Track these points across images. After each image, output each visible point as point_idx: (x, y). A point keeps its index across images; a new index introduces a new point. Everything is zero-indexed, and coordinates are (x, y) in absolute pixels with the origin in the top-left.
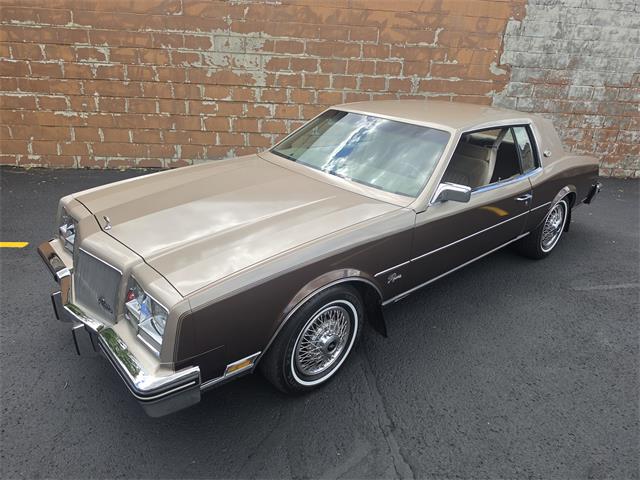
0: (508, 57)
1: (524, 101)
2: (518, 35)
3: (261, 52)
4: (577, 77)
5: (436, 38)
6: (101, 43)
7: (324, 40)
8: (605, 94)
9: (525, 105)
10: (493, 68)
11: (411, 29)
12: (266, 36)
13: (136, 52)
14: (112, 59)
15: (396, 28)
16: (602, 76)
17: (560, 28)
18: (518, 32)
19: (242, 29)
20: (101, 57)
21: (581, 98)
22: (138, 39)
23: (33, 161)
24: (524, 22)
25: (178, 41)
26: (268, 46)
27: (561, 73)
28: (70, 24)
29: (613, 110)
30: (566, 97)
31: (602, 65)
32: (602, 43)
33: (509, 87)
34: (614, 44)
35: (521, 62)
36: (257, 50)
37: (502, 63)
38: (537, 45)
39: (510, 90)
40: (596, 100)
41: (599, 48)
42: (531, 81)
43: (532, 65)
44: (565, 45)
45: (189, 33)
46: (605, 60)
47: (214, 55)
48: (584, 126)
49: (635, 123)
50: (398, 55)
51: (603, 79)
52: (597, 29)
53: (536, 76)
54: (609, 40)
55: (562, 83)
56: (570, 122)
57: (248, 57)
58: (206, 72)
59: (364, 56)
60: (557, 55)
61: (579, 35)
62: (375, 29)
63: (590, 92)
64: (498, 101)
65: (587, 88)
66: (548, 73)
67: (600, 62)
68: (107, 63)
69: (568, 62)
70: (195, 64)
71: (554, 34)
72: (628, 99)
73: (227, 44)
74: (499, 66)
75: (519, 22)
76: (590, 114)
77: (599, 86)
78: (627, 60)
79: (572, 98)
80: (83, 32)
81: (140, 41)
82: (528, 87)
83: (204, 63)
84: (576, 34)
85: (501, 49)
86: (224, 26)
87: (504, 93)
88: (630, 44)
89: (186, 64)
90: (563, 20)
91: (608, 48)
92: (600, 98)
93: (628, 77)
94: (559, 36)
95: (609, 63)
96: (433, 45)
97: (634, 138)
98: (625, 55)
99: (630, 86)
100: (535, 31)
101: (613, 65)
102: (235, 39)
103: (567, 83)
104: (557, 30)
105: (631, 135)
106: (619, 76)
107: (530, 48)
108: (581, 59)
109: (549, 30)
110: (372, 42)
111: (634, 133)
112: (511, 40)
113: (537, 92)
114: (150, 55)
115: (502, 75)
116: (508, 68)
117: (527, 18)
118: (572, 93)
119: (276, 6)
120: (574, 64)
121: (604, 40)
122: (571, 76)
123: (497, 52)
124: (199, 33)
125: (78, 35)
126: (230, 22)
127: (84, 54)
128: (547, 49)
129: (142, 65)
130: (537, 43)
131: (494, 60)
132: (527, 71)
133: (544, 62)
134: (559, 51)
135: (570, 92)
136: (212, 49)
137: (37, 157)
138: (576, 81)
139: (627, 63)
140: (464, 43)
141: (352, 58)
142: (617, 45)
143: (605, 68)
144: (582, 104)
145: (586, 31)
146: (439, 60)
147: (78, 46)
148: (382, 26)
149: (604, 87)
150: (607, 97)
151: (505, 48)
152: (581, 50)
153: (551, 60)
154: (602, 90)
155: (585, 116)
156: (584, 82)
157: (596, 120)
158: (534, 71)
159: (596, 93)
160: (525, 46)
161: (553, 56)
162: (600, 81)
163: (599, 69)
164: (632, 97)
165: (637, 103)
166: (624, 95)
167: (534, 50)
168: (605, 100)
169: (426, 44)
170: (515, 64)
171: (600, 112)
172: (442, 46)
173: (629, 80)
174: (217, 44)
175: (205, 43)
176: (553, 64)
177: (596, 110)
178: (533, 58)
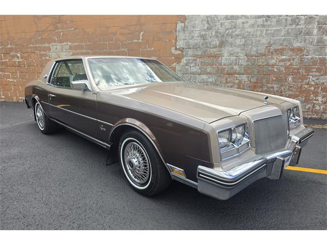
0: (180, 44)
1: (194, 68)
2: (184, 30)
3: (68, 50)
4: (225, 52)
5: (141, 37)
6: (18, 52)
7: (92, 43)
8: (247, 61)
9: (195, 70)
10: (173, 50)
11: (128, 34)
12: (69, 43)
13: (28, 55)
14: (21, 58)
15: (121, 34)
16: (243, 50)
17: (208, 24)
18: (184, 29)
19: (61, 42)
20: (18, 57)
21: (231, 65)
23: (3, 98)
24: (186, 23)
25: (40, 49)
26: (71, 48)
27: (215, 50)
28: (9, 46)
29: (256, 71)
30: (221, 65)
31: (241, 43)
32: (238, 30)
33: (184, 61)
34: (247, 30)
35: (189, 45)
37: (178, 47)
38: (196, 35)
39: (185, 62)
40: (242, 65)
41: (237, 33)
42: (196, 56)
43: (196, 47)
44: (214, 33)
45: (44, 45)
46: (243, 40)
47: (53, 54)
48: (237, 81)
49: (274, 79)
50: (124, 47)
51: (244, 52)
52: (233, 22)
53: (199, 53)
54: (243, 28)
55: (217, 56)
56: (226, 79)
57: (64, 53)
59: (109, 49)
60: (210, 40)
61: (221, 27)
62: (112, 35)
63: (236, 60)
64: (179, 68)
65: (234, 58)
66: (206, 51)
67: (238, 42)
68: (20, 60)
69: (218, 43)
70: (46, 58)
71: (206, 28)
72: (265, 63)
73: (56, 49)
74: (176, 49)
75: (183, 24)
76: (239, 74)
77: (242, 56)
79: (225, 65)
80: (12, 48)
81: (29, 50)
82: (196, 60)
83: (49, 57)
84: (219, 26)
85: (176, 40)
86: (55, 41)
87: (182, 64)
88: (259, 29)
89: (44, 58)
90: (209, 20)
91: (243, 32)
92: (245, 64)
93: (262, 50)
94: (209, 29)
95: (245, 41)
96: (140, 41)
97: (276, 89)
98: (256, 35)
99: (265, 55)
100: (194, 27)
101: (249, 42)
102: (59, 46)
103: (220, 55)
104: (206, 25)
105: (273, 87)
106: (255, 49)
108: (226, 41)
109: (202, 25)
110: (112, 42)
111: (275, 86)
112: (181, 34)
113: (201, 63)
114: (32, 55)
115: (179, 54)
116: (182, 50)
117: (187, 21)
118: (224, 61)
119: (72, 30)
120: (222, 44)
121: (239, 28)
123: (174, 41)
124: (47, 45)
125: (11, 50)
126: (56, 39)
127: (13, 57)
128: (203, 37)
129: (30, 60)
130: (196, 34)
131: (173, 46)
132: (193, 51)
133: (203, 44)
134: (211, 37)
135: (223, 61)
136: (51, 51)
138: (226, 54)
139: (259, 41)
140: (155, 39)
141: (105, 50)
142: (249, 30)
143: (244, 44)
144: (233, 68)
145: (226, 24)
146: (144, 48)
147: (12, 54)
148: (115, 34)
149: (245, 57)
150: (249, 63)
151: (178, 39)
152: (225, 35)
153: (206, 43)
154: (244, 59)
155: (236, 75)
156: (231, 54)
157: (244, 78)
158: (197, 50)
159: (240, 61)
160: (189, 36)
161: (207, 41)
162: (242, 53)
163: (240, 46)
164: (268, 62)
165: (273, 66)
166: (261, 61)
167: (195, 38)
168: (248, 65)
169: (136, 41)
170: (185, 47)
171: (246, 73)
172: (144, 41)
173: (263, 51)
174: (53, 49)
175: (49, 49)
176: (209, 45)
177: (243, 71)
178: (195, 43)
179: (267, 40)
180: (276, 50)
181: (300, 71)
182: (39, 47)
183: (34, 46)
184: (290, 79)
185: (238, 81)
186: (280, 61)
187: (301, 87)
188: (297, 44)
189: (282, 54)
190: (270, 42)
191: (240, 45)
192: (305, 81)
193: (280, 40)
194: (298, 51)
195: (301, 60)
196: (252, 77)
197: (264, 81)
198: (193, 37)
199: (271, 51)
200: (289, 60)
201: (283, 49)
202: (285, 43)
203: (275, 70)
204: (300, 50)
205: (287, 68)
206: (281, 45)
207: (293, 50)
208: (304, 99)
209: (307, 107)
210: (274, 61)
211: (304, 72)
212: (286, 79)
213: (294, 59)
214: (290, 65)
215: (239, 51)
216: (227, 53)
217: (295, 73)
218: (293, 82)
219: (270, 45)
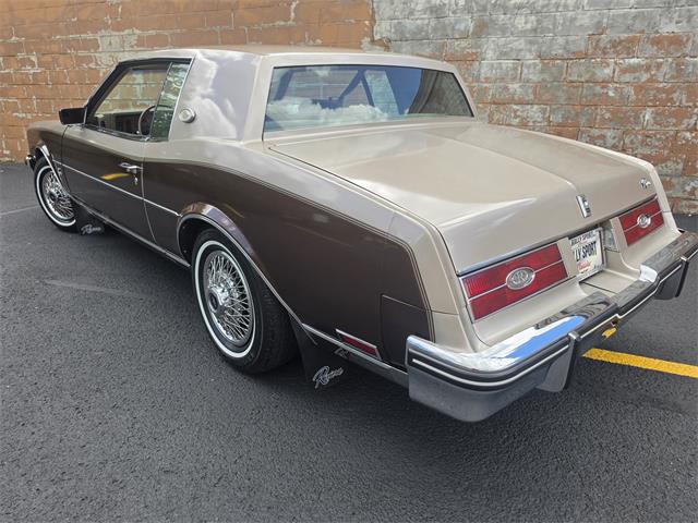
0: (383, 29)
3: (135, 48)
4: (490, 47)
5: (293, 14)
6: (29, 52)
7: (184, 30)
8: (542, 71)
10: (366, 45)
11: (263, 7)
12: (137, 32)
13: (53, 58)
14: (39, 66)
15: (248, 8)
16: (531, 43)
19: (118, 27)
20: (33, 64)
21: (502, 80)
22: (53, 46)
23: (6, 155)
25: (77, 45)
26: (140, 41)
27: (464, 43)
28: (14, 38)
29: (562, 97)
30: (478, 80)
31: (529, 26)
35: (402, 33)
36: (132, 47)
37: (377, 37)
38: (419, 7)
40: (528, 81)
43: (419, 37)
45: (83, 36)
46: (534, 18)
47: (103, 55)
49: (607, 116)
50: (255, 38)
51: (534, 48)
53: (427, 50)
55: (468, 59)
56: (491, 116)
57: (126, 55)
58: (99, 72)
59: (222, 43)
60: (452, 18)
62: (228, 11)
63: (515, 69)
64: (380, 90)
65: (510, 63)
66: (444, 45)
67: (522, 22)
68: (37, 70)
69: (471, 26)
70: (90, 65)
72: (587, 77)
73: (110, 44)
74: (373, 42)
76: (520, 103)
77: (530, 58)
78: (570, 14)
79: (487, 80)
80: (20, 43)
81: (55, 48)
83: (97, 64)
85: (373, 20)
86: (106, 27)
89: (84, 65)
92: (535, 78)
93: (579, 41)
95: (538, 21)
96: (290, 22)
98: (567, 6)
99: (586, 56)
101: (547, 23)
102: (115, 38)
103: (477, 57)
106: (561, 40)
107: (411, 13)
108: (492, 21)
110: (228, 27)
112: (383, 5)
114: (61, 59)
116: (386, 44)
118: (485, 72)
120: (482, 29)
122: (479, 47)
123: (367, 22)
124: (89, 36)
125: (18, 47)
126: (110, 22)
127: (24, 62)
128: (436, 12)
129: (58, 69)
130: (420, 4)
131: (366, 35)
132: (412, 48)
133: (435, 29)
134: (454, 12)
135: (483, 71)
136: (100, 49)
137: (8, 152)
138: (490, 54)
139: (573, 20)
140: (325, 17)
143: (535, 30)
144: (506, 88)
146: (300, 41)
147: (20, 56)
148: (235, 8)
149: (537, 61)
150: (546, 76)
151: (377, 17)
152: (489, 6)
153: (444, 27)
154: (535, 65)
155: (515, 107)
156: (503, 55)
157: (534, 112)
158: (422, 45)
159: (525, 71)
160: (403, 10)
161: (447, 21)
162: (530, 51)
163: (524, 33)
164: (594, 74)
165: (605, 83)
166: (577, 72)
167: (417, 15)
168: (544, 80)
169: (282, 23)
170: (393, 37)
171: (537, 100)
172: (300, 23)
173: (582, 46)
174: (103, 44)
175: (95, 45)
176: (449, 32)
177: (532, 97)
178: (417, 27)
179: (592, 17)
180: (615, 44)
181: (675, 96)
182: (74, 39)
183: (64, 37)
184: (648, 115)
185: (517, 120)
186: (624, 71)
187: (675, 137)
188: (668, 28)
189: (630, 54)
190: (599, 22)
191: (525, 31)
192: (685, 121)
193: (624, 16)
194: (671, 43)
195: (679, 70)
196: (551, 112)
197: (583, 121)
198: (412, 13)
199: (602, 45)
200: (648, 68)
201: (631, 41)
202: (638, 25)
203: (611, 94)
204: (676, 41)
205: (640, 88)
206: (629, 29)
207: (657, 42)
208: (680, 166)
209: (688, 188)
210: (608, 71)
211: (684, 97)
212: (637, 117)
213: (659, 66)
214: (648, 81)
215: (522, 46)
216: (495, 50)
217: (662, 101)
218: (656, 123)
219: (600, 29)
